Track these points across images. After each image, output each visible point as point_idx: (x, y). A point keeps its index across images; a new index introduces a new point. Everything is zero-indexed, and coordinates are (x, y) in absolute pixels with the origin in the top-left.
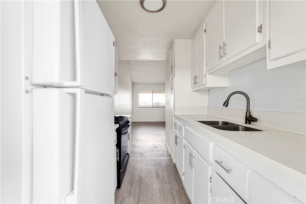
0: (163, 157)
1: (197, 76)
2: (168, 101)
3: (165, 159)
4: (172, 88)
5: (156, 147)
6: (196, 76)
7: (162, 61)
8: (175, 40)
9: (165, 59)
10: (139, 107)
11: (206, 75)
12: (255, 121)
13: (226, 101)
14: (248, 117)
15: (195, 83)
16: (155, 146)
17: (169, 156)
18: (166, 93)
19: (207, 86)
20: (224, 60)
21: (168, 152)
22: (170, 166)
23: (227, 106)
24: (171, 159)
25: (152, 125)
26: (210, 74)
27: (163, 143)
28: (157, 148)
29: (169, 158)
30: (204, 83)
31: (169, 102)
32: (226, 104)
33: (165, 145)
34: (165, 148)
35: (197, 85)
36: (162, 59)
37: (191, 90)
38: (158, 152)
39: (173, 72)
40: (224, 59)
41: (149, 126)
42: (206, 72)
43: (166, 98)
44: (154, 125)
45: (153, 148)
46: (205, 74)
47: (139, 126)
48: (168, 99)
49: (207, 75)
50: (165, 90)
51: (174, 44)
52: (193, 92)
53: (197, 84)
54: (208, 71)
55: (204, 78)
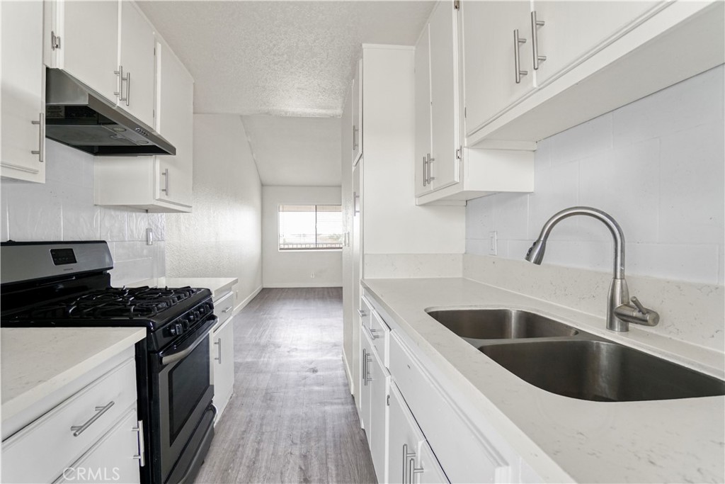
0: (332, 404)
1: (432, 157)
2: (347, 235)
3: (335, 410)
4: (356, 196)
5: (315, 371)
6: (429, 155)
7: (333, 117)
8: (364, 45)
9: (339, 111)
10: (281, 249)
11: (460, 150)
12: (650, 322)
13: (535, 244)
14: (618, 303)
15: (427, 180)
16: (312, 366)
17: (350, 400)
18: (344, 211)
19: (465, 189)
20: (535, 85)
21: (347, 385)
22: (349, 439)
23: (538, 261)
24: (356, 413)
25: (314, 299)
26: (475, 146)
27: (337, 354)
28: (318, 373)
29: (349, 407)
30: (457, 179)
31: (351, 239)
32: (537, 253)
33: (342, 362)
34: (340, 372)
35: (432, 186)
36: (330, 112)
37: (414, 202)
38: (316, 388)
39: (358, 145)
40: (534, 79)
41: (307, 299)
42: (462, 140)
43: (344, 226)
44: (319, 298)
45: (304, 374)
46: (457, 147)
47: (278, 299)
48: (349, 228)
49: (465, 150)
50: (341, 202)
51: (362, 58)
52: (419, 208)
53: (432, 182)
54: (468, 136)
55: (457, 161)
